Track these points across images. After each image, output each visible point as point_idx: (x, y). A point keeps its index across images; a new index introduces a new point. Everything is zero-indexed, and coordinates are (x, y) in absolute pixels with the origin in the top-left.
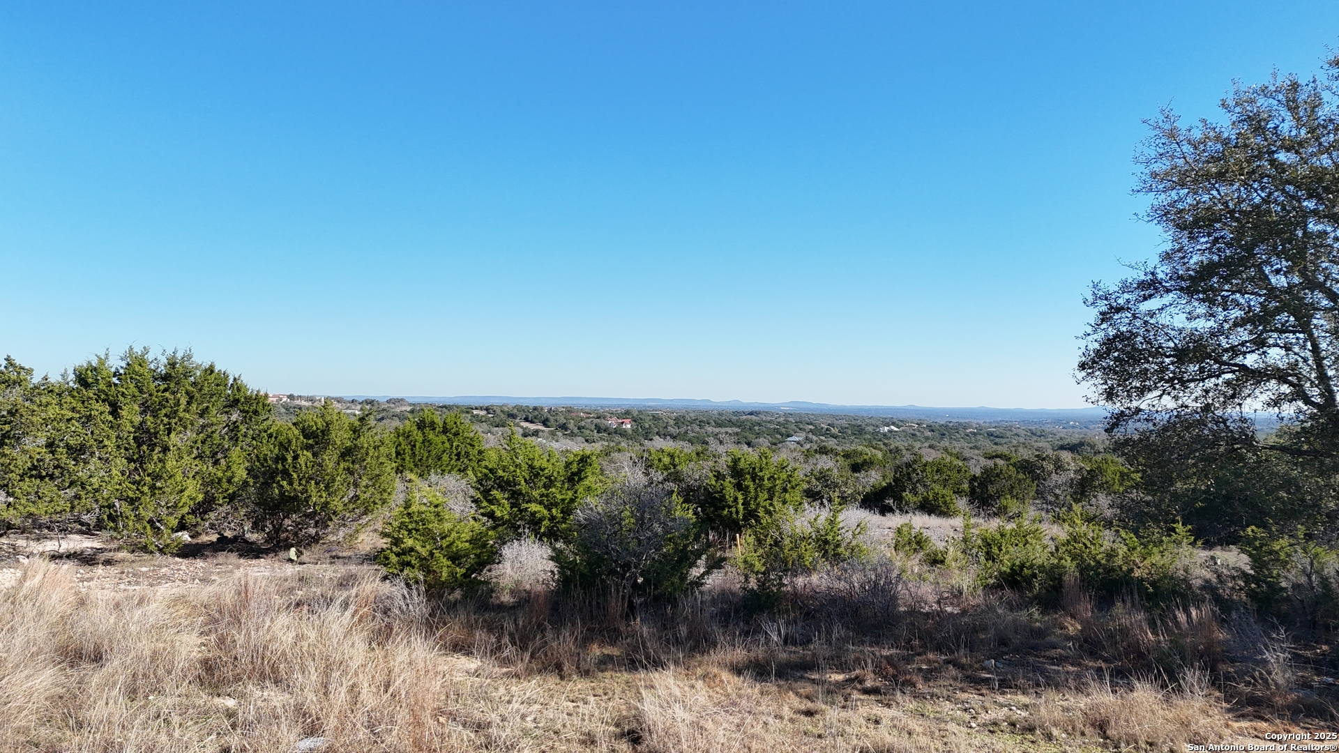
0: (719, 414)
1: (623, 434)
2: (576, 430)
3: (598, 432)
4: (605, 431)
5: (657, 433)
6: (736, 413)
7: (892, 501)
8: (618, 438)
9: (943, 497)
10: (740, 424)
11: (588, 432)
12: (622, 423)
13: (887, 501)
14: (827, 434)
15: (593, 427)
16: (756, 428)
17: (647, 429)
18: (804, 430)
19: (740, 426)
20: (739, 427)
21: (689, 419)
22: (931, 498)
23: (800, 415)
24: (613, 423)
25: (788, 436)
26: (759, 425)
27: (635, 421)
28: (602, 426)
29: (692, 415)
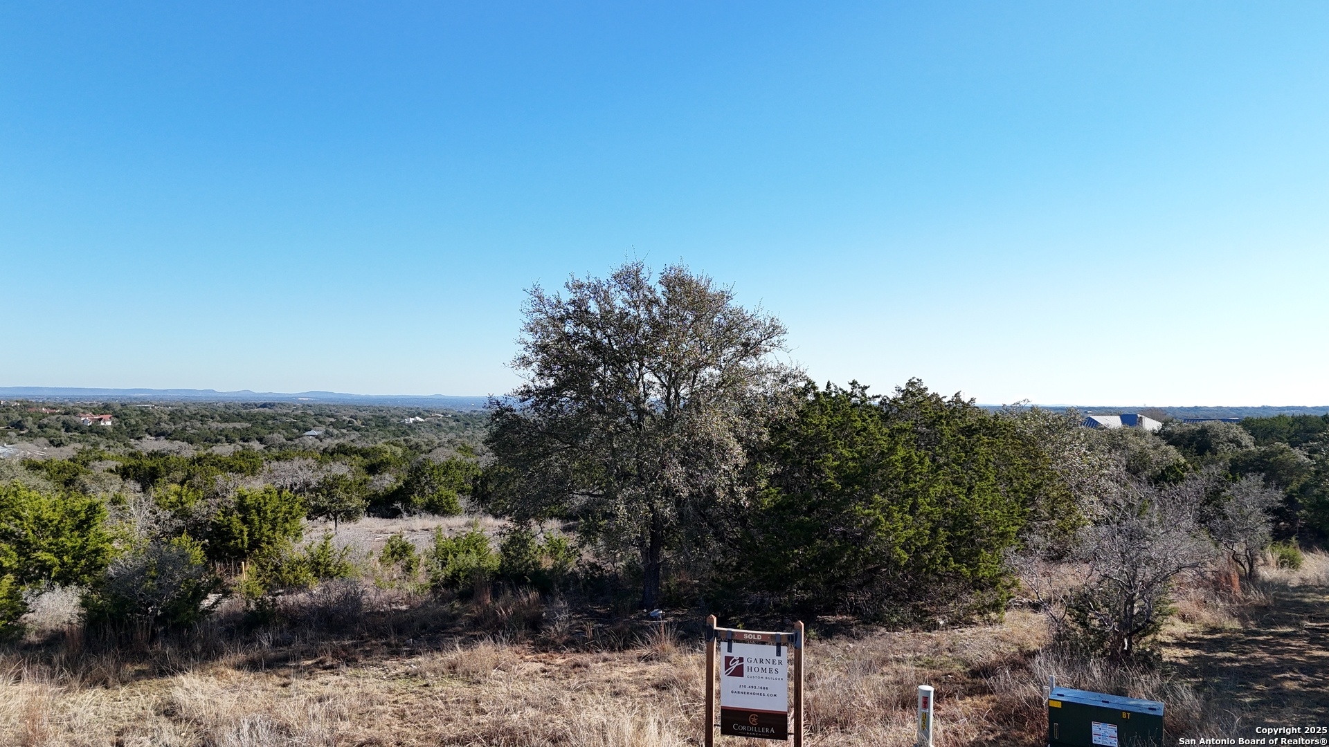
0: (226, 407)
1: (102, 432)
2: (36, 430)
3: (66, 431)
4: (76, 429)
5: (147, 430)
6: (246, 406)
7: (400, 504)
8: (94, 438)
9: (447, 498)
10: (251, 418)
11: (53, 431)
12: (100, 419)
13: (396, 505)
14: (350, 426)
15: (60, 425)
16: (270, 422)
17: (134, 426)
18: (324, 423)
19: (251, 420)
20: (249, 421)
21: (188, 413)
22: (436, 499)
23: (320, 406)
24: (87, 420)
25: (307, 430)
26: (274, 418)
27: (117, 417)
28: (73, 424)
29: (192, 409)
